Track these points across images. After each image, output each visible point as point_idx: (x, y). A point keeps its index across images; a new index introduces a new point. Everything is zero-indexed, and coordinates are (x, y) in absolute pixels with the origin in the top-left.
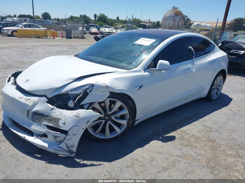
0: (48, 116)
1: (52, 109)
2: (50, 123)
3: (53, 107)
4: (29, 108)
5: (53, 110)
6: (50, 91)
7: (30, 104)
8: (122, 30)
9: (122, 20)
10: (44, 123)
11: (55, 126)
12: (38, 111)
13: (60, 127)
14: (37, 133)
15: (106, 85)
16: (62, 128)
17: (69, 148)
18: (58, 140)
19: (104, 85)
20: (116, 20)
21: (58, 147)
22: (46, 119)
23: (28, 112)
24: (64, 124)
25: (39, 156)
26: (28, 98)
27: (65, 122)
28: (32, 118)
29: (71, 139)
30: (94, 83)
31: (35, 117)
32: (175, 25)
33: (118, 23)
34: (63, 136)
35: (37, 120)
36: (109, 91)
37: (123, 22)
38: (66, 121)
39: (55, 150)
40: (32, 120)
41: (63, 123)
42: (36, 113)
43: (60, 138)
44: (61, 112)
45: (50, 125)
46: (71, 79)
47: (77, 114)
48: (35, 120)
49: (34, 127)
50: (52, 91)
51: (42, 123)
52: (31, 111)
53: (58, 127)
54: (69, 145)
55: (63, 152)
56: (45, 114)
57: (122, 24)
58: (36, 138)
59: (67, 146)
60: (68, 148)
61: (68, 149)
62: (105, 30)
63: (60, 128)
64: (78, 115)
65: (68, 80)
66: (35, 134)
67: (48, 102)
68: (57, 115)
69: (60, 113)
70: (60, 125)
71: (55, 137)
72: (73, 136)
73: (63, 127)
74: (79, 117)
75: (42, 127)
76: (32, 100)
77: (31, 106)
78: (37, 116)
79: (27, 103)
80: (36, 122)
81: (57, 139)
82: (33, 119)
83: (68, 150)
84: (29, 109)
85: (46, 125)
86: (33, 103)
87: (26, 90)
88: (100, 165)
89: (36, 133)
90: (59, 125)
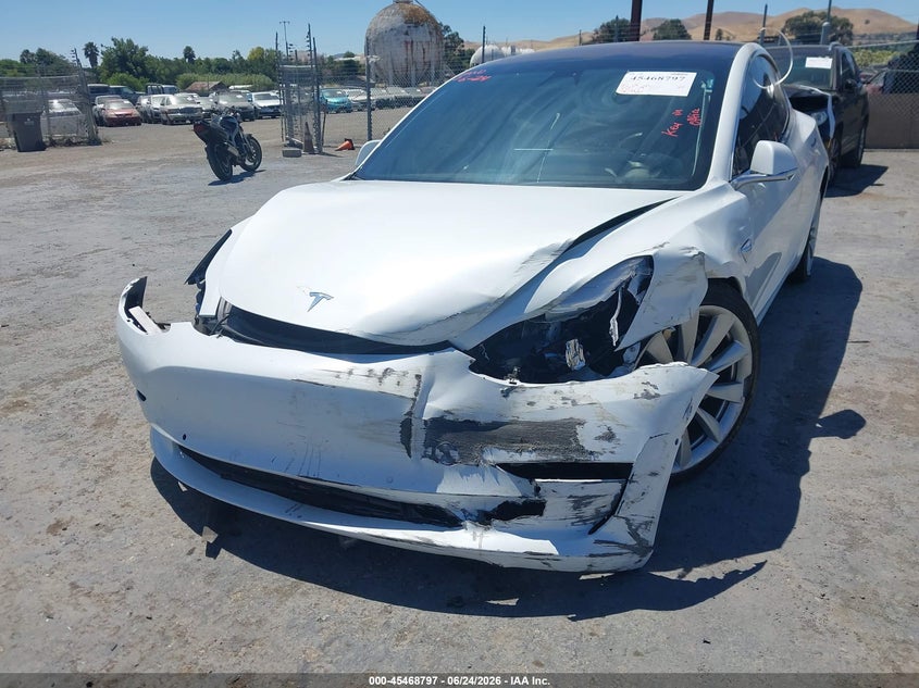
0: (496, 425)
1: (506, 393)
2: (520, 451)
3: (506, 382)
4: (407, 410)
5: (512, 396)
6: (474, 319)
7: (408, 391)
8: (240, 96)
9: (207, 59)
10: (490, 458)
11: (554, 458)
12: (448, 412)
13: (591, 453)
14: (469, 510)
15: (695, 252)
16: (602, 459)
17: (639, 532)
18: (589, 511)
19: (692, 254)
20: (183, 61)
21: (597, 542)
22: (493, 441)
23: (406, 426)
24: (609, 436)
25: (513, 602)
26: (379, 367)
27: (609, 429)
28: (430, 450)
29: (643, 493)
30: (651, 253)
31: (444, 443)
32: (415, 63)
33: (193, 71)
34: (613, 487)
35: (455, 454)
36: (706, 274)
37: (213, 68)
38: (610, 424)
39: (591, 556)
40: (433, 457)
41: (599, 438)
42: (442, 426)
43: (598, 503)
44: (568, 395)
45: (526, 457)
46: (543, 252)
47: (645, 387)
48: (447, 455)
49: (454, 487)
50: (484, 315)
51: (485, 461)
52: (420, 418)
53: (582, 458)
54: (637, 521)
55: (621, 554)
56: (483, 419)
57: (210, 75)
58: (479, 531)
59: (630, 525)
60: (634, 534)
61: (635, 538)
62: (168, 103)
63: (592, 459)
64: (652, 391)
65: (533, 257)
66: (460, 515)
67: (475, 368)
68: (552, 408)
69: (563, 399)
70: (588, 447)
71: (579, 502)
72: (650, 478)
73: (606, 454)
74: (657, 395)
75: (488, 476)
76: (405, 374)
77: (414, 400)
78: (449, 435)
79: (389, 386)
80: (452, 462)
81: (584, 509)
82: (437, 451)
83: (634, 542)
84: (410, 413)
85: (505, 466)
86: (418, 385)
87: (354, 334)
88: (760, 566)
89: (464, 511)
90: (581, 450)
